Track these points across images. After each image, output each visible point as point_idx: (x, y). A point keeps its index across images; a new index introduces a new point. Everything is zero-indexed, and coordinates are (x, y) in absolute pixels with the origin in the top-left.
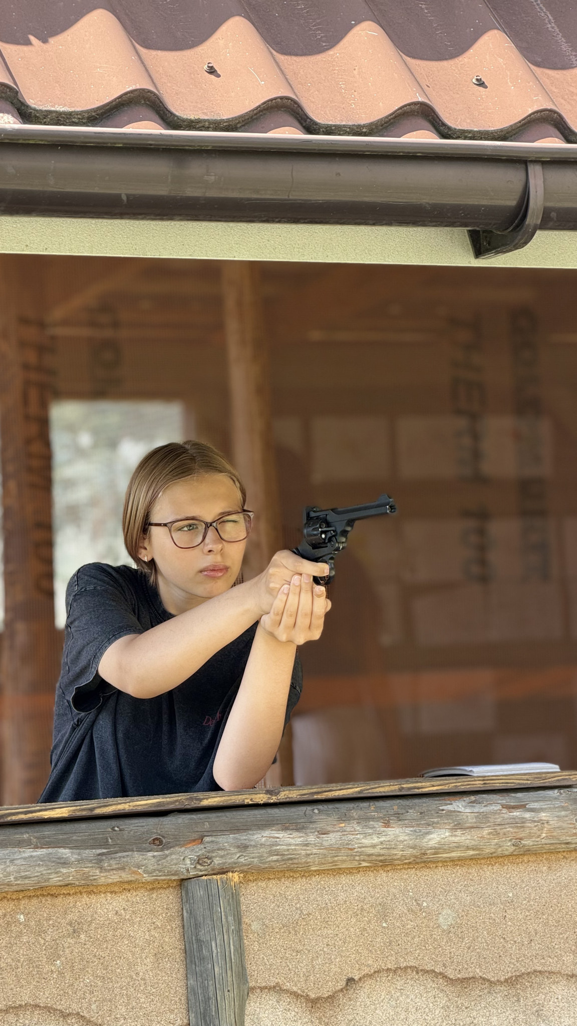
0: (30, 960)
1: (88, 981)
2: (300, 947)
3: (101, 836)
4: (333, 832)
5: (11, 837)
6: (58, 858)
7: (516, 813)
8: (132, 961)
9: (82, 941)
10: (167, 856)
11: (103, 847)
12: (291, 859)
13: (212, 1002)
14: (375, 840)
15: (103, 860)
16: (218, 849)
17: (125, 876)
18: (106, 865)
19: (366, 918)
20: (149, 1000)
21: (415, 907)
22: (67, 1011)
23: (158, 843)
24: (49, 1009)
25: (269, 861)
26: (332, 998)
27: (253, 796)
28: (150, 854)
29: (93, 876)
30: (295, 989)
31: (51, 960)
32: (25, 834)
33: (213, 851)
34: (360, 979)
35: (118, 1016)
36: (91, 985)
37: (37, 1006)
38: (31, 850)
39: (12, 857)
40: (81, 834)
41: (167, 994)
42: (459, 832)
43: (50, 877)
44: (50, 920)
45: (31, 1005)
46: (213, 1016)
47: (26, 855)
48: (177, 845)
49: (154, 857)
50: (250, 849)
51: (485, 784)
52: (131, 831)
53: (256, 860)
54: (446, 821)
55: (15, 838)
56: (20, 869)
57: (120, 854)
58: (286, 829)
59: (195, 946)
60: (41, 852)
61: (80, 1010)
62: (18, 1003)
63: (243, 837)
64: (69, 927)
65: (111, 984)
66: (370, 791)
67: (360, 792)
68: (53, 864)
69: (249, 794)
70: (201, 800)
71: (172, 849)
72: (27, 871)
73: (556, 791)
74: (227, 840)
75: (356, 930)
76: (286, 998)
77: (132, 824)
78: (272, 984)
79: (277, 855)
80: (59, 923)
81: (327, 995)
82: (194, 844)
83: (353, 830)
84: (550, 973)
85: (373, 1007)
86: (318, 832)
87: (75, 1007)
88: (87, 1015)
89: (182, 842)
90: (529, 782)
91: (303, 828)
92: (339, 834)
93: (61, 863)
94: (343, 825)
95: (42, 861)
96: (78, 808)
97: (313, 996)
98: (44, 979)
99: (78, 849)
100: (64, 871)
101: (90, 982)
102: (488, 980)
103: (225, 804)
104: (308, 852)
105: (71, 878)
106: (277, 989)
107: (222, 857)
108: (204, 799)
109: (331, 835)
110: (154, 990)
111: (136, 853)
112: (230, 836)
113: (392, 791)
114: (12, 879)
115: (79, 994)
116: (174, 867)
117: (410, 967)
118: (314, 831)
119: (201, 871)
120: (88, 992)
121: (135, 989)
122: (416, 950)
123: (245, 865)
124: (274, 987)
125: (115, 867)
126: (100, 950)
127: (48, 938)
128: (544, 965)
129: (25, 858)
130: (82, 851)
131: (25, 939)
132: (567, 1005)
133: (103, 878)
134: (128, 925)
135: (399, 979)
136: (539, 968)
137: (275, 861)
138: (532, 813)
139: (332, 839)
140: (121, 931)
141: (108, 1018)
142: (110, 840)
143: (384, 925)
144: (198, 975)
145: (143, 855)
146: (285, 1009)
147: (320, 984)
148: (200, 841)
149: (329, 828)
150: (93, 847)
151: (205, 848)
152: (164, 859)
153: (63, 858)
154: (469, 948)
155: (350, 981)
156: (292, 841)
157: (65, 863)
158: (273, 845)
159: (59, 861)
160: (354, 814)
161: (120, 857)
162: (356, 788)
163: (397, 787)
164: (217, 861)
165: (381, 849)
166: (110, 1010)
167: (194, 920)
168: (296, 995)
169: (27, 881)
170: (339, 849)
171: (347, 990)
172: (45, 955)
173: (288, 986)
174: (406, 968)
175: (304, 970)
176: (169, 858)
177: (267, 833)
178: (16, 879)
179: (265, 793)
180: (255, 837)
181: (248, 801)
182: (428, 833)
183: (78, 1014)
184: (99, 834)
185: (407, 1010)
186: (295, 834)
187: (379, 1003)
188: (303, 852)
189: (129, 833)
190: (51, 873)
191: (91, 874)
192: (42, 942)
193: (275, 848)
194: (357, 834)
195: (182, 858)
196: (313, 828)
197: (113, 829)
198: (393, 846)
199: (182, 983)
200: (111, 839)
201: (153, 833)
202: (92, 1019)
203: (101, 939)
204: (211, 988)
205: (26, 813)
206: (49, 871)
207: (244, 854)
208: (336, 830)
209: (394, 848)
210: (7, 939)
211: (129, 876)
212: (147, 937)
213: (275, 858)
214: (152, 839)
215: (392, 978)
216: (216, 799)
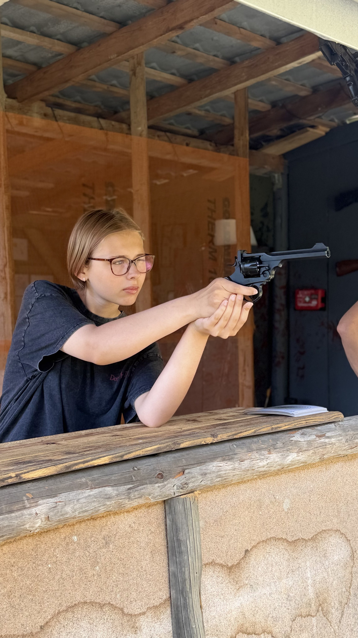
0: (81, 569)
1: (115, 578)
2: (223, 534)
3: (128, 475)
4: (246, 459)
5: (75, 482)
6: (106, 495)
7: (323, 440)
8: (139, 559)
9: (111, 550)
10: (165, 485)
11: (130, 483)
12: (225, 479)
13: (187, 582)
14: (265, 463)
15: (131, 493)
16: (192, 478)
17: (142, 501)
18: (132, 496)
19: (252, 510)
20: (149, 585)
21: (273, 500)
22: (103, 602)
23: (161, 476)
24: (92, 603)
25: (215, 482)
26: (239, 564)
27: (206, 439)
28: (157, 485)
29: (123, 504)
30: (221, 562)
31: (93, 566)
32: (83, 478)
33: (189, 479)
34: (251, 550)
35: (132, 600)
36: (117, 581)
37: (85, 603)
38: (89, 490)
39: (78, 498)
40: (117, 475)
41: (158, 578)
42: (301, 453)
43: (100, 509)
44: (92, 537)
45: (81, 603)
46: (188, 591)
47: (86, 495)
48: (171, 477)
49: (159, 487)
50: (208, 475)
51: (306, 423)
52: (144, 469)
53: (209, 482)
54: (295, 448)
55: (77, 482)
56: (82, 506)
57: (140, 487)
58: (224, 460)
59: (176, 544)
60: (95, 491)
61: (110, 600)
62: (74, 603)
63: (203, 467)
64: (103, 541)
65: (127, 577)
66: (259, 431)
67: (255, 432)
68: (102, 500)
69: (203, 438)
70: (179, 444)
71: (168, 481)
72: (85, 507)
73: (333, 424)
74: (196, 471)
75: (248, 518)
76: (218, 569)
77: (143, 464)
78: (210, 561)
79: (220, 478)
80: (97, 539)
81: (236, 563)
82: (179, 475)
83: (255, 457)
84: (329, 530)
85: (257, 566)
86: (239, 460)
87: (108, 599)
88: (114, 603)
89: (173, 475)
90: (324, 420)
91: (232, 458)
92: (249, 460)
93: (107, 498)
94: (250, 454)
95: (96, 498)
96: (114, 456)
97: (230, 565)
98: (89, 581)
99: (116, 486)
100: (108, 503)
101: (116, 578)
102: (305, 540)
103: (192, 445)
104: (235, 474)
105: (111, 507)
106: (213, 564)
107: (193, 482)
108: (181, 443)
109: (246, 462)
110: (151, 577)
111: (149, 485)
112: (198, 467)
113: (269, 430)
114: (77, 514)
115: (109, 588)
116: (168, 492)
117: (273, 538)
118: (237, 460)
119: (181, 493)
120: (115, 586)
121: (141, 579)
122: (274, 527)
123: (203, 486)
124: (212, 562)
125: (137, 496)
126: (121, 554)
127: (91, 551)
128: (326, 526)
129: (86, 497)
130: (119, 487)
131: (77, 554)
132: (336, 548)
133: (129, 504)
134: (136, 534)
135: (268, 546)
136: (324, 529)
137: (218, 481)
138: (329, 439)
139: (246, 464)
140: (132, 538)
141: (126, 603)
142: (134, 478)
143: (261, 513)
144: (178, 564)
145: (153, 486)
146: (217, 576)
147: (233, 556)
148: (182, 472)
149: (245, 458)
150: (125, 484)
151: (185, 477)
152: (164, 487)
153: (108, 494)
154: (296, 521)
155: (247, 551)
156: (228, 468)
157: (109, 498)
158: (218, 471)
159: (105, 497)
160: (254, 446)
161: (140, 489)
162: (253, 429)
163: (270, 428)
164: (190, 485)
165: (267, 467)
166: (128, 597)
167: (175, 527)
168: (222, 566)
169: (85, 514)
170: (248, 470)
171: (245, 558)
172: (90, 563)
173: (218, 561)
174: (270, 538)
175: (225, 548)
176: (166, 487)
177: (215, 463)
178: (79, 513)
179: (211, 437)
180: (210, 467)
181: (203, 443)
182: (288, 456)
183: (109, 603)
184: (126, 474)
185: (272, 566)
186: (229, 463)
187: (260, 563)
188: (232, 474)
189: (143, 471)
190: (101, 506)
191: (123, 503)
192: (88, 554)
193: (219, 473)
194: (257, 460)
195: (173, 485)
196: (236, 458)
197: (133, 468)
198: (272, 465)
199: (166, 569)
200: (134, 476)
201: (157, 470)
202: (117, 606)
203: (121, 546)
204: (187, 573)
205: (84, 462)
206: (99, 505)
207: (204, 479)
208: (247, 458)
209: (272, 467)
210: (67, 555)
211: (143, 501)
212: (146, 540)
213: (218, 479)
214: (157, 474)
215: (265, 546)
216: (187, 443)
